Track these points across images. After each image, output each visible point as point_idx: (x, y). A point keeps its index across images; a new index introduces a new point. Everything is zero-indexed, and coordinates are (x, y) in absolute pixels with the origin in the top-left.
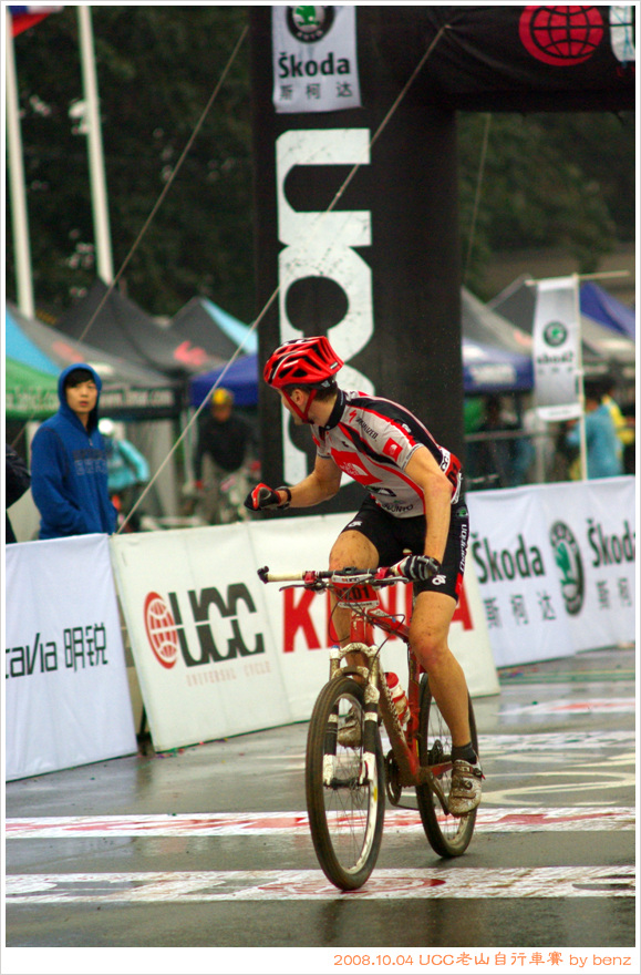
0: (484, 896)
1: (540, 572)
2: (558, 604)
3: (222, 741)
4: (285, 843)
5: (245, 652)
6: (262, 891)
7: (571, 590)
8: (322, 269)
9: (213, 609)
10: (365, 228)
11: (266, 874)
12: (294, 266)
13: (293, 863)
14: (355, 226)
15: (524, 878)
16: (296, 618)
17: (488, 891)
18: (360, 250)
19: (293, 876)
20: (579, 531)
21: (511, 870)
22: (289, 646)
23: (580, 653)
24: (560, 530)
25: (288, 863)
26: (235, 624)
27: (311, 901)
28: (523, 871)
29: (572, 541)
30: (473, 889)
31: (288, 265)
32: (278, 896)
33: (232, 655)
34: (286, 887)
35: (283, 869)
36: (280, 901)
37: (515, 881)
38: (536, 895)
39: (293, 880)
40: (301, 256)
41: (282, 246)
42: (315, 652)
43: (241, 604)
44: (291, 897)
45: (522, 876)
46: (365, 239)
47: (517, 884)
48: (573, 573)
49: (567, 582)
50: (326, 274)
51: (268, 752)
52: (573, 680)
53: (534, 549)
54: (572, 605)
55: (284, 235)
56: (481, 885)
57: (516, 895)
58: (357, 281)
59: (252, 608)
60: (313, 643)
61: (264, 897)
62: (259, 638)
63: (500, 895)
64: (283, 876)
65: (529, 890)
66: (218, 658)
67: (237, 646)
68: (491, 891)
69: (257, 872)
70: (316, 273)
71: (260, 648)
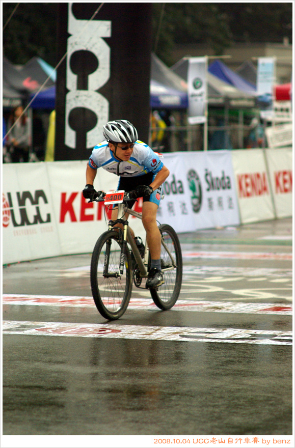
0: (138, 338)
1: (182, 192)
2: (189, 207)
3: (28, 262)
4: (50, 310)
5: (42, 222)
6: (37, 331)
7: (196, 201)
8: (87, 46)
9: (28, 201)
10: (108, 29)
11: (40, 324)
12: (74, 45)
13: (53, 319)
14: (104, 28)
15: (157, 331)
16: (66, 207)
17: (140, 336)
18: (105, 39)
19: (52, 325)
20: (201, 174)
21: (152, 327)
22: (62, 220)
23: (199, 230)
24: (192, 174)
25: (51, 319)
26: (38, 209)
27: (59, 336)
28: (157, 328)
29: (198, 179)
30: (133, 335)
31: (71, 44)
32: (44, 334)
33: (35, 222)
34: (48, 330)
35: (48, 321)
36: (45, 336)
37: (153, 332)
38: (162, 339)
39: (51, 327)
40: (77, 40)
41: (69, 35)
42: (74, 224)
43: (41, 199)
44: (50, 334)
45: (156, 330)
46: (108, 34)
47: (154, 334)
48: (197, 193)
49: (194, 197)
50: (90, 49)
51: (49, 268)
52: (193, 242)
53: (180, 182)
54: (196, 208)
55: (71, 30)
56: (137, 333)
57: (153, 339)
58: (103, 53)
59: (46, 201)
60: (74, 219)
61: (37, 334)
62: (49, 216)
63: (146, 338)
64: (47, 325)
65: (159, 337)
66: (29, 224)
67: (38, 219)
68: (142, 336)
69: (35, 322)
70: (84, 48)
71: (49, 220)
